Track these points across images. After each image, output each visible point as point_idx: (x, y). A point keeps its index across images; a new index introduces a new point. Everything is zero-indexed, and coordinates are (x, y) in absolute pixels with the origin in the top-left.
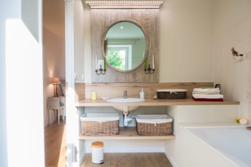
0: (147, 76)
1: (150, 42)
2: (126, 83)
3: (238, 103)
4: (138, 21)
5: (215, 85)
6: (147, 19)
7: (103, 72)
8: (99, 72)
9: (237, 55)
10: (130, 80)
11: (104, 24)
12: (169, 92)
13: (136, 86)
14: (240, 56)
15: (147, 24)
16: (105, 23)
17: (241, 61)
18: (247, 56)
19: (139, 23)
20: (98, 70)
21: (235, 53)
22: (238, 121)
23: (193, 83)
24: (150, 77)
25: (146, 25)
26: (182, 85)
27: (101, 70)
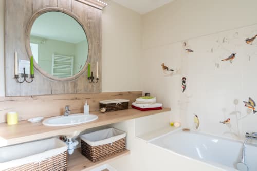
0: (90, 85)
1: (93, 46)
2: (65, 94)
3: (169, 109)
4: (79, 17)
5: (144, 94)
6: (90, 18)
7: (28, 79)
8: (21, 79)
9: (167, 70)
10: (70, 90)
11: (29, 6)
12: (115, 104)
13: (76, 99)
14: (170, 71)
15: (90, 23)
16: (32, 5)
17: (171, 75)
18: (177, 72)
19: (81, 20)
20: (20, 76)
21: (166, 68)
22: (172, 125)
23: (129, 92)
24: (93, 86)
25: (89, 25)
26: (121, 95)
27: (25, 75)
